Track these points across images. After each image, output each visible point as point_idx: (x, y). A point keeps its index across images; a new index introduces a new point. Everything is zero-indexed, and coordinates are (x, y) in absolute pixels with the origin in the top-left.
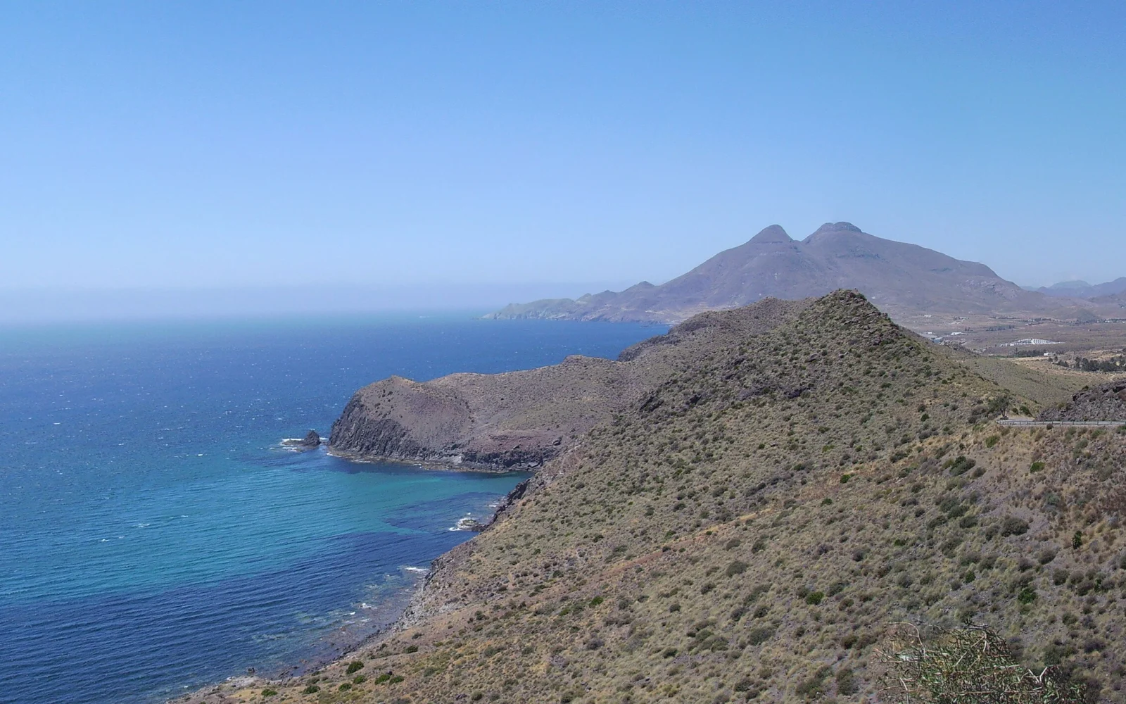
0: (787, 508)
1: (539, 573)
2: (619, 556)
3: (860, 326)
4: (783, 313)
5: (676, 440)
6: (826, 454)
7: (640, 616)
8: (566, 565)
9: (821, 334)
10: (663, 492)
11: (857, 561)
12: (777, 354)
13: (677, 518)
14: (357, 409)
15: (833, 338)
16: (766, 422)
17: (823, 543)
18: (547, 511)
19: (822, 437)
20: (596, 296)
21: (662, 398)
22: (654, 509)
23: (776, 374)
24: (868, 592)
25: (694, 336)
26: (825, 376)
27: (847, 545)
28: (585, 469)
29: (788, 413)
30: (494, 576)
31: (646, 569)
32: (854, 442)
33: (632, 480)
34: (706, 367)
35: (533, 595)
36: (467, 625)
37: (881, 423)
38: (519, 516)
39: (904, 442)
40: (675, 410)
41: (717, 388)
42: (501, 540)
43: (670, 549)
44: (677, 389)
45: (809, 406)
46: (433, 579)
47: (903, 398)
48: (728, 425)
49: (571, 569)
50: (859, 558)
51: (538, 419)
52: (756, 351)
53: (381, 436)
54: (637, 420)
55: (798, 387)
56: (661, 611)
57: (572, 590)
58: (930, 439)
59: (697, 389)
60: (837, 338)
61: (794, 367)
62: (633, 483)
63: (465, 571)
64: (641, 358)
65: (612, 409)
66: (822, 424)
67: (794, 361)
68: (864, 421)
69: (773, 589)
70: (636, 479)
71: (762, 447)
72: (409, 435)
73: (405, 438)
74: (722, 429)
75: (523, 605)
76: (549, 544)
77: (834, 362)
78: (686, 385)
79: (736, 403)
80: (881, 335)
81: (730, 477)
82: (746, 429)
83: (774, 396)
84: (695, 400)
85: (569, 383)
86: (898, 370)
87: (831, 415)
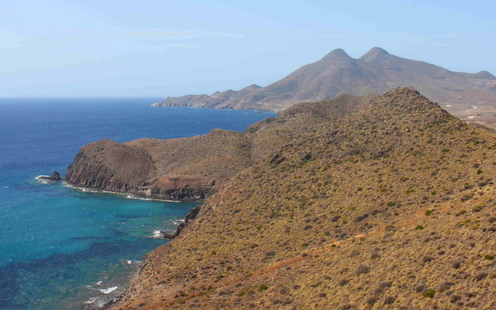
0: (389, 231)
1: (218, 268)
2: (271, 258)
3: (419, 111)
4: (355, 104)
5: (298, 183)
6: (409, 196)
7: (297, 299)
8: (234, 263)
9: (391, 116)
10: (295, 217)
11: (457, 268)
12: (361, 129)
13: (308, 235)
14: (82, 158)
15: (400, 119)
16: (361, 173)
17: (425, 255)
18: (216, 226)
19: (405, 184)
20: (223, 93)
21: (284, 156)
22: (290, 228)
23: (363, 142)
24: (471, 291)
25: (295, 118)
26: (399, 143)
27: (444, 257)
28: (238, 200)
29: (375, 168)
30: (187, 268)
31: (293, 268)
32: (429, 188)
33: (271, 208)
34: (311, 136)
35: (216, 281)
36: (174, 299)
37: (447, 176)
38: (198, 229)
39: (467, 188)
40: (294, 164)
41: (322, 150)
42: (188, 244)
43: (308, 255)
44: (293, 150)
45: (390, 163)
46: (145, 268)
47: (460, 159)
48: (334, 175)
49: (239, 266)
50: (457, 266)
51: (197, 169)
52: (345, 126)
53: (98, 176)
54: (268, 169)
55: (380, 150)
56: (312, 296)
57: (242, 280)
58: (487, 187)
59: (307, 150)
60: (403, 119)
61: (375, 137)
62: (273, 210)
63: (167, 263)
64: (261, 131)
65: (246, 164)
66: (402, 176)
67: (374, 134)
68: (434, 174)
69: (394, 285)
70: (274, 208)
71: (360, 189)
72: (116, 176)
73: (113, 177)
74: (329, 177)
75: (210, 288)
76: (220, 248)
77: (404, 135)
78: (300, 148)
79: (338, 159)
80: (436, 117)
81: (341, 209)
82: (346, 177)
83: (364, 156)
84: (308, 157)
85: (216, 146)
86: (453, 140)
87: (408, 169)
